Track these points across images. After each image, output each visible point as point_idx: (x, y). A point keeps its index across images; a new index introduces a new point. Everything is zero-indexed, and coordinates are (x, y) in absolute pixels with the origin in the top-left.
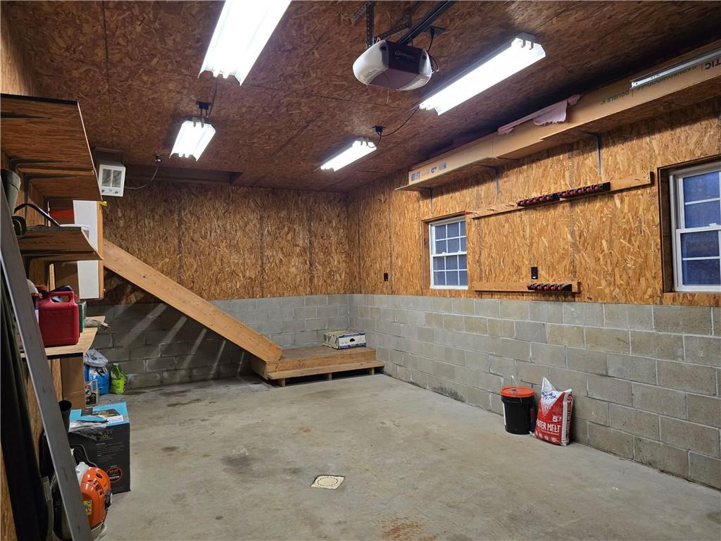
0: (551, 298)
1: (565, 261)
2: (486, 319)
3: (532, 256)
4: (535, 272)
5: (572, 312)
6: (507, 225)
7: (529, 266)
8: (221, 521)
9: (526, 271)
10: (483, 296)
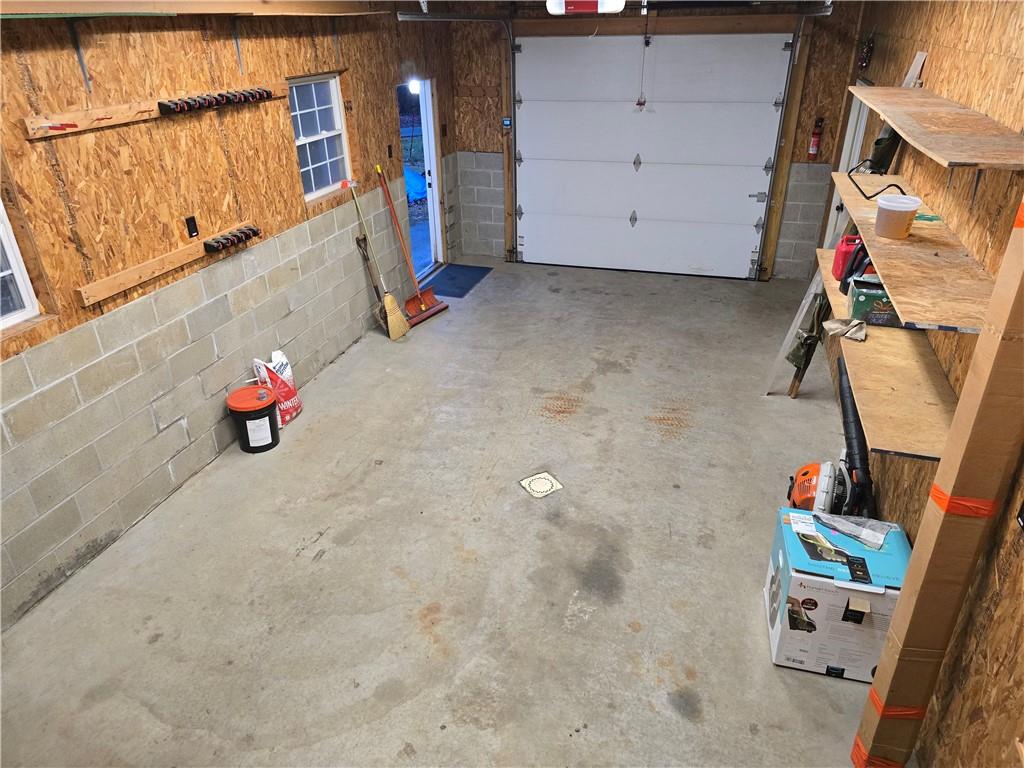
0: (221, 256)
1: (227, 196)
2: (131, 346)
3: (182, 200)
4: (192, 225)
5: (253, 261)
6: (125, 152)
7: (183, 218)
8: (677, 483)
9: (178, 229)
10: (105, 309)
